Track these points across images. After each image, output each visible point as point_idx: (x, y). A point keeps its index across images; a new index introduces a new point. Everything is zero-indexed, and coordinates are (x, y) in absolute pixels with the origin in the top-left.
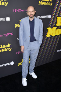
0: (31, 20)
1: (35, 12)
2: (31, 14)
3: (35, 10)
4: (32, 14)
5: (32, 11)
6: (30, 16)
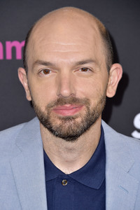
0: (71, 161)
1: (116, 73)
2: (60, 101)
3: (115, 59)
4: (74, 100)
5: (82, 67)
6: (56, 123)
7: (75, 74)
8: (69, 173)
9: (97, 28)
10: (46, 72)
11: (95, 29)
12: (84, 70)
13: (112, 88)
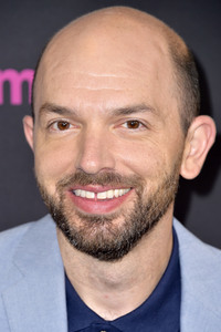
7: (114, 131)
8: (111, 319)
9: (165, 48)
10: (63, 126)
11: (160, 49)
12: (133, 124)
13: (195, 161)
